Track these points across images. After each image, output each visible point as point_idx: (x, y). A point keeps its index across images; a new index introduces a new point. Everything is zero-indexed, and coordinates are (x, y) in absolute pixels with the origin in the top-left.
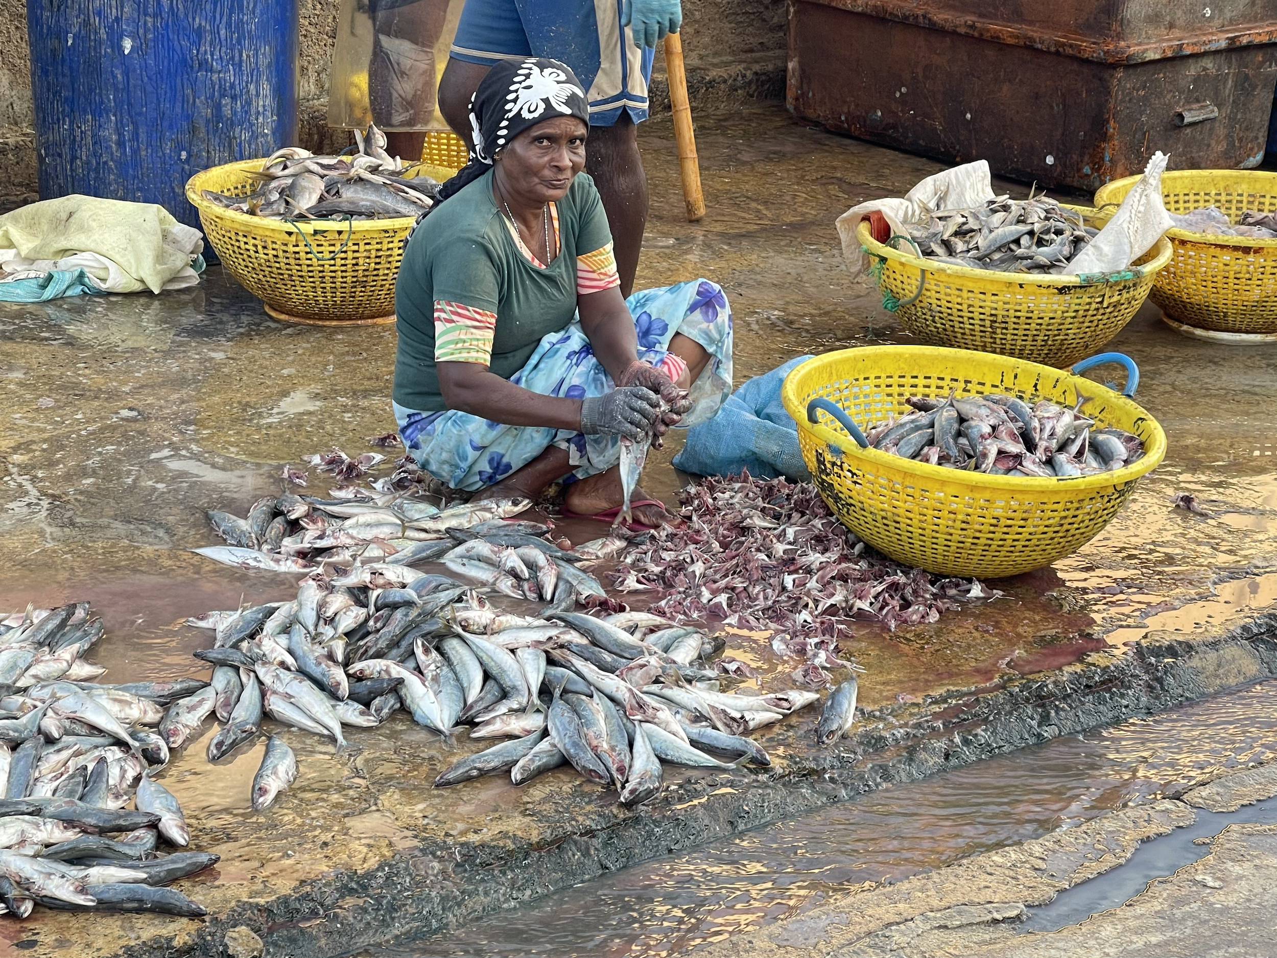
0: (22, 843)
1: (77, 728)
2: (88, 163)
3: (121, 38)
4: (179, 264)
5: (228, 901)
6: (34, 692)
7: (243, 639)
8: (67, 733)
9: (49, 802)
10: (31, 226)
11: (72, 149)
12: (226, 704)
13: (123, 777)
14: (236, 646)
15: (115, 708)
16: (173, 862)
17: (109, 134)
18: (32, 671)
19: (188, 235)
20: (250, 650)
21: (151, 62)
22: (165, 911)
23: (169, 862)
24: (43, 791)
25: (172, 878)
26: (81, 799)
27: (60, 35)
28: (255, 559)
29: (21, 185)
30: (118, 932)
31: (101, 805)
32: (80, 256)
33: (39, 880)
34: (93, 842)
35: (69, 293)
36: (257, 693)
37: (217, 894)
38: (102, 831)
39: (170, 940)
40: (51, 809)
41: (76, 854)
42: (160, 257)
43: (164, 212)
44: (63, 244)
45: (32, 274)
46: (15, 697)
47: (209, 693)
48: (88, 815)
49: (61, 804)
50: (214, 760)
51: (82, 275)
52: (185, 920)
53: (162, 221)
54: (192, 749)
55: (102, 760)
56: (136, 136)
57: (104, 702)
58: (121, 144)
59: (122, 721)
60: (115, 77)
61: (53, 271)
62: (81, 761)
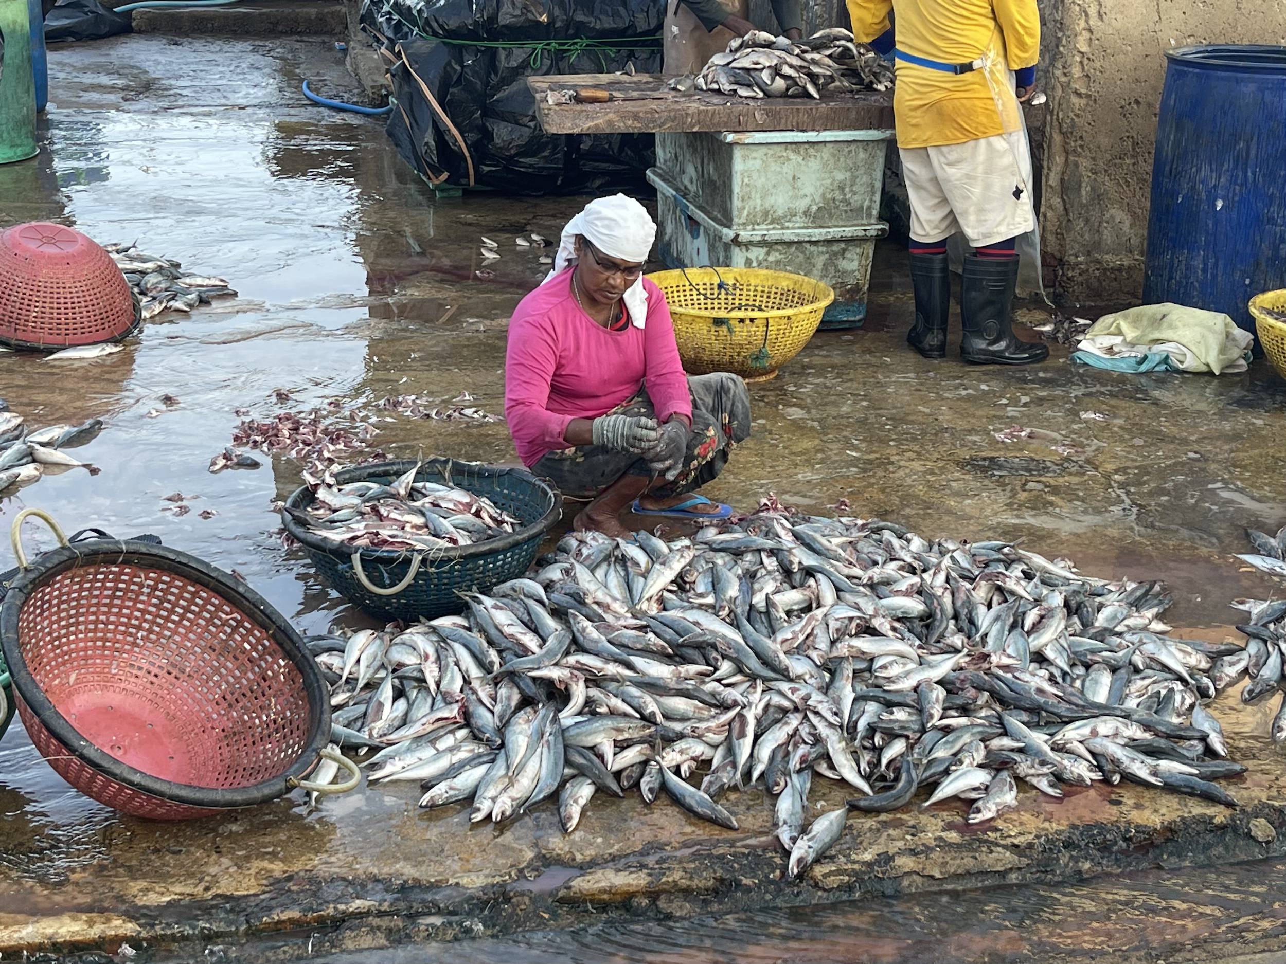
0: (1116, 735)
1: (1154, 665)
2: (1180, 282)
3: (1215, 200)
4: (1235, 356)
5: (1252, 799)
6: (1128, 637)
7: (1270, 622)
8: (1148, 667)
9: (1136, 711)
10: (1136, 322)
11: (1171, 272)
12: (1256, 665)
13: (1183, 703)
14: (1265, 625)
15: (1180, 655)
16: (1216, 766)
17: (1198, 263)
18: (1126, 622)
19: (1243, 336)
20: (1276, 630)
21: (1235, 217)
22: (1209, 798)
23: (1213, 766)
24: (1131, 703)
25: (1213, 777)
26: (1156, 712)
27: (1174, 195)
28: (1281, 567)
29: (1128, 293)
30: (1176, 806)
31: (1168, 719)
32: (1168, 344)
33: (1126, 762)
34: (1162, 743)
35: (1157, 369)
36: (1279, 660)
37: (1245, 793)
38: (1168, 737)
39: (1212, 818)
40: (1135, 717)
41: (1150, 749)
42: (1223, 350)
43: (1229, 319)
44: (1157, 335)
45: (1133, 354)
46: (1115, 638)
47: (1245, 655)
48: (1160, 724)
49: (1142, 714)
50: (1246, 702)
51: (1167, 357)
52: (1222, 807)
53: (1226, 325)
54: (1230, 691)
55: (1171, 690)
56: (1216, 264)
57: (1173, 649)
58: (1204, 271)
59: (1184, 665)
60: (1207, 225)
61: (1148, 353)
62: (1156, 688)
